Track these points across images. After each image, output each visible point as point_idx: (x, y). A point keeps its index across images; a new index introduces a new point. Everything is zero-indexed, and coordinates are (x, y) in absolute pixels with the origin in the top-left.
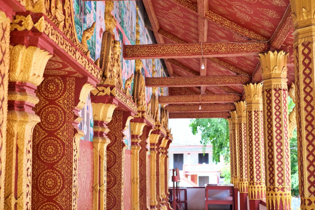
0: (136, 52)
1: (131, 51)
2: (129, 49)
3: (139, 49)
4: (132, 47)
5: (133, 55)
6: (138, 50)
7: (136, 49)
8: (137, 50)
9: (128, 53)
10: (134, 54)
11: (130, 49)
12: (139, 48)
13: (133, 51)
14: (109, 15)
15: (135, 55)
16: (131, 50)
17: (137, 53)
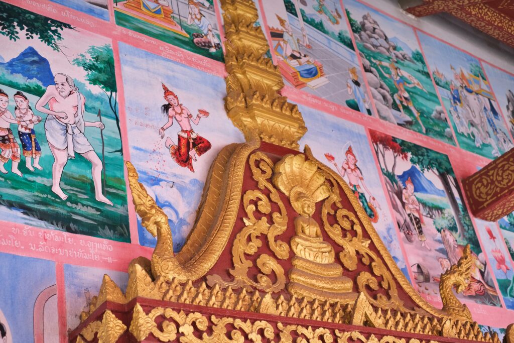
0: (499, 182)
1: (487, 186)
2: (479, 185)
3: (506, 167)
4: (486, 174)
5: (496, 194)
6: (504, 171)
7: (498, 174)
8: (500, 173)
9: (480, 197)
10: (498, 190)
11: (481, 181)
12: (503, 166)
13: (493, 182)
14: (283, 104)
15: (502, 190)
16: (485, 182)
17: (505, 182)
